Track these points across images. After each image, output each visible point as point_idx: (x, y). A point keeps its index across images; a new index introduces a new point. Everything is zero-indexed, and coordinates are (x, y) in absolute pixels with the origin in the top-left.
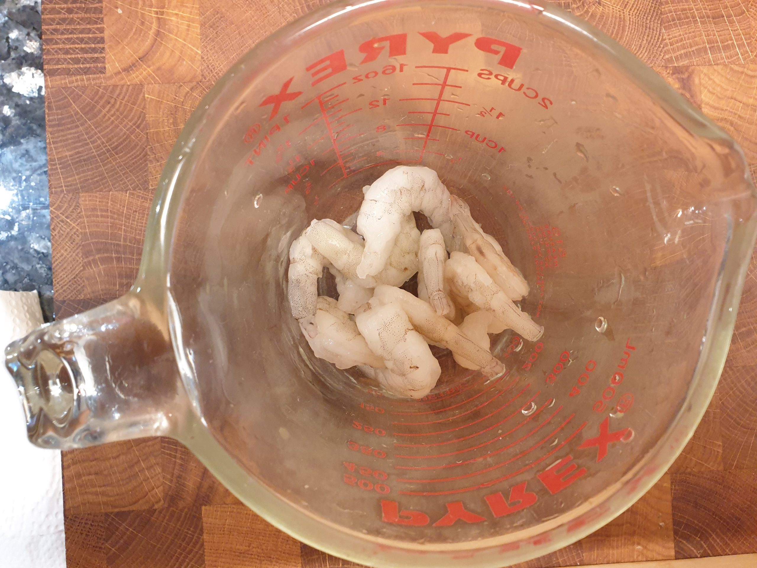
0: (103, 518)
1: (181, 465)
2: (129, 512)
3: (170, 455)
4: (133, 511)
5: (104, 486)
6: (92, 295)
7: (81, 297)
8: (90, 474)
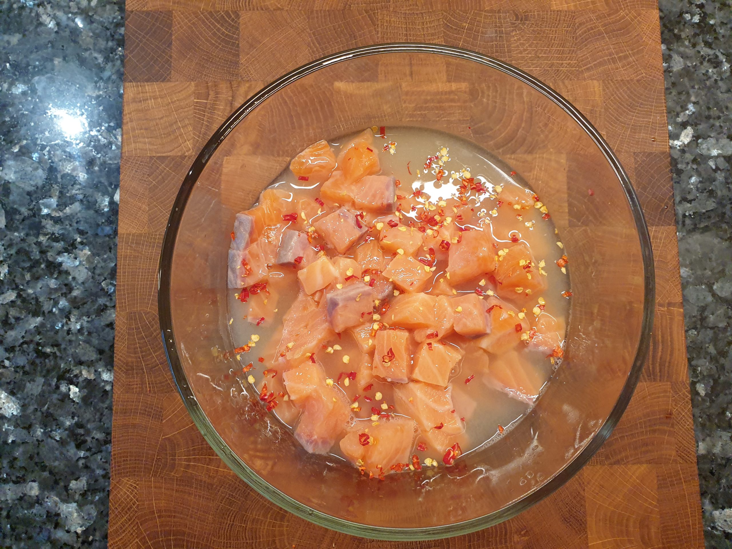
0: (148, 160)
1: (207, 126)
2: (168, 157)
3: (199, 118)
4: (170, 156)
5: (151, 138)
6: (153, 8)
7: (145, 9)
8: (141, 129)
